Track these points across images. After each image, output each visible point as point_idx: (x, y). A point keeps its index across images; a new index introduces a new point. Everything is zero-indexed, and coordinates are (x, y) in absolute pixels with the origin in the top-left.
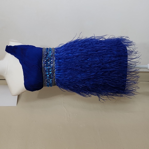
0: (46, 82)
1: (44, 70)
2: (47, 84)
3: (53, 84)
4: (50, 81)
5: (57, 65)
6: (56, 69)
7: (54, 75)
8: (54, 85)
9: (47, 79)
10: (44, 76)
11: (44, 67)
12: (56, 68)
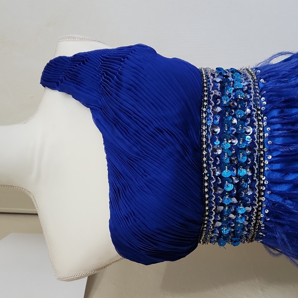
0: (215, 221)
1: (208, 159)
2: (219, 228)
3: (249, 231)
4: (235, 213)
5: (276, 133)
6: (270, 152)
7: (260, 185)
8: (250, 237)
9: (222, 204)
10: (210, 190)
11: (213, 140)
12: (275, 150)
